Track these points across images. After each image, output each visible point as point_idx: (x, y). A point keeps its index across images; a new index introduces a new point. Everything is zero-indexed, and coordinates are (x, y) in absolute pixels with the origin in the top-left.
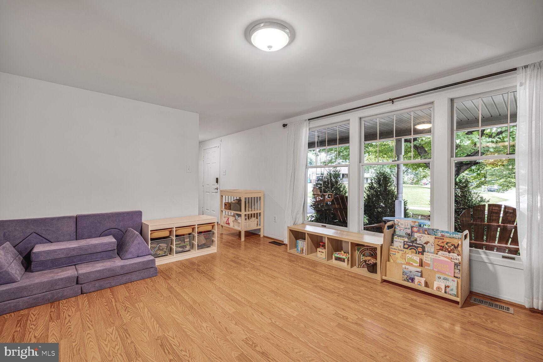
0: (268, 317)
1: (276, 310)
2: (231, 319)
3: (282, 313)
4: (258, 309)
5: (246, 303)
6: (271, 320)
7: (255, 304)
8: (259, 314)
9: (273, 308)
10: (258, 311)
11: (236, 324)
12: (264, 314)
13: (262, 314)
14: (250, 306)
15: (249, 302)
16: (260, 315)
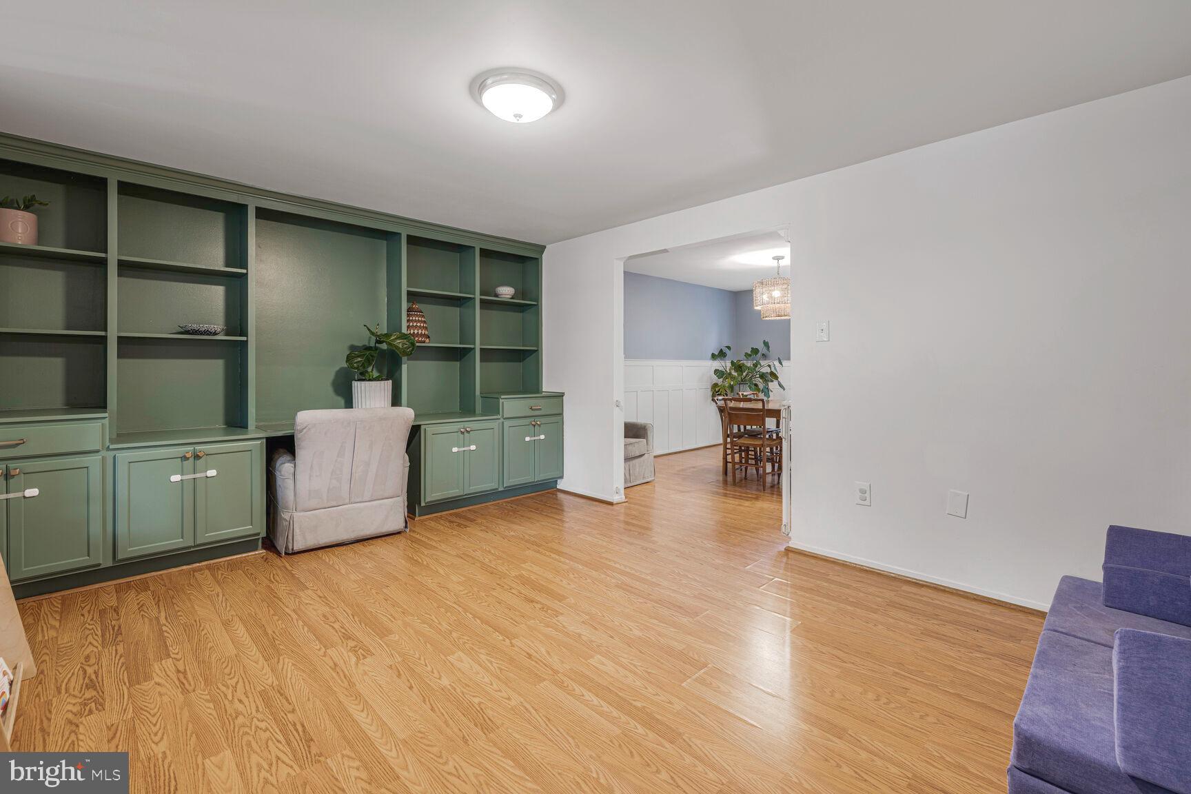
0: (516, 649)
1: (494, 664)
2: (594, 644)
3: (483, 657)
4: (538, 666)
5: (567, 681)
6: (511, 643)
7: (545, 680)
8: (535, 654)
9: (501, 669)
10: (537, 661)
11: (580, 635)
12: (525, 654)
13: (530, 656)
14: (556, 672)
15: (561, 685)
16: (533, 651)
